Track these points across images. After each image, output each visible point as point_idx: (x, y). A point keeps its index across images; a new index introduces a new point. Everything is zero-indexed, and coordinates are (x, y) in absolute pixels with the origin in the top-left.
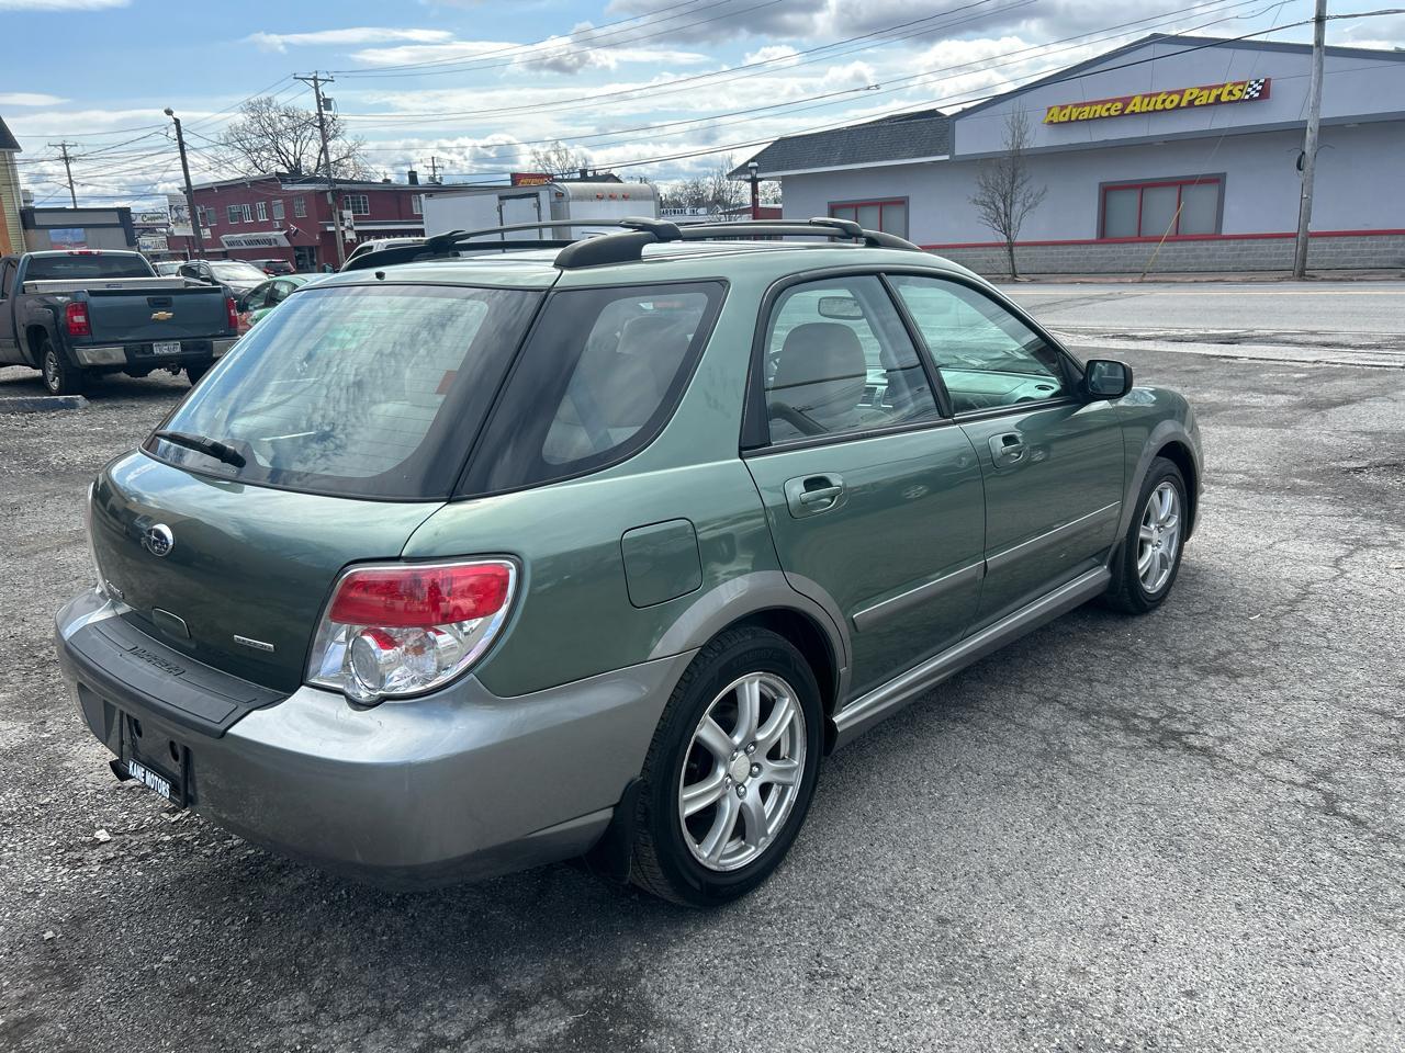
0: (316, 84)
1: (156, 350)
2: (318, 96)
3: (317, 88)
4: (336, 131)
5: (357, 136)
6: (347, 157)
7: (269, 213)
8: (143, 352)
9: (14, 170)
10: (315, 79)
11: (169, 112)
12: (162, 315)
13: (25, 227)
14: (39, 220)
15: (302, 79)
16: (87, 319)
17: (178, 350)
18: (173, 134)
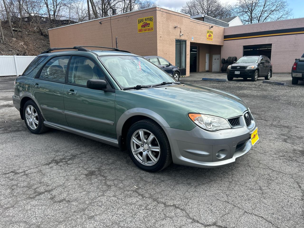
16: (296, 66)
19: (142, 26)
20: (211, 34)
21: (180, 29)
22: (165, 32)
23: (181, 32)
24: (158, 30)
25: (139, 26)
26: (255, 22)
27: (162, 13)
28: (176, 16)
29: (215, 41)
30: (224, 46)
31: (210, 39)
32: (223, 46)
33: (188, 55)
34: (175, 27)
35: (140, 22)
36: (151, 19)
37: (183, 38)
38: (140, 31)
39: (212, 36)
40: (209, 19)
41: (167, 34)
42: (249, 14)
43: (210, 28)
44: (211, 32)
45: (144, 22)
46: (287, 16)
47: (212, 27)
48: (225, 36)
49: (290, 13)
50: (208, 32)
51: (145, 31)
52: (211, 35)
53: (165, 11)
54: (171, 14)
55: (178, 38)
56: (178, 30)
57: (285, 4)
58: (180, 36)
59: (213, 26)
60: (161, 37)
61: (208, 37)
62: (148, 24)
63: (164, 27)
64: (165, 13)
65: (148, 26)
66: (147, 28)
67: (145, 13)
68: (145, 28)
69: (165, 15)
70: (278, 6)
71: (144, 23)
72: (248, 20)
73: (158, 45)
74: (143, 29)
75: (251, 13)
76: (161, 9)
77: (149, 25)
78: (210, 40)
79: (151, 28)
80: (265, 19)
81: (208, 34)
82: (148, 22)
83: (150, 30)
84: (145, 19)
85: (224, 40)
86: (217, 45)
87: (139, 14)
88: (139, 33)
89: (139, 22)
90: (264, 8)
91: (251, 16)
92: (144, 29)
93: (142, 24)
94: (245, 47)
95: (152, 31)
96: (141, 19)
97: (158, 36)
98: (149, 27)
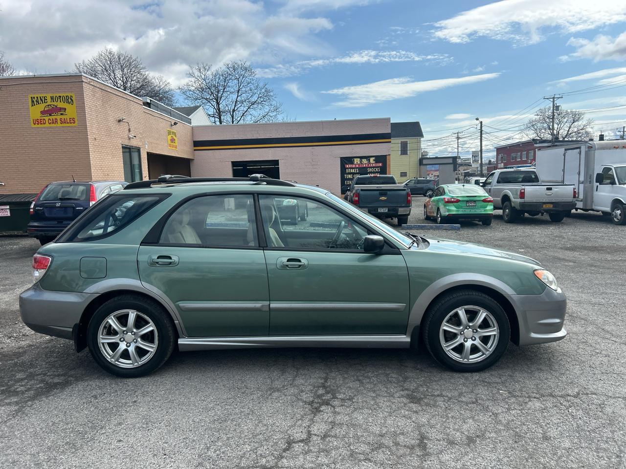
0: (554, 100)
1: (379, 211)
2: (554, 105)
3: (553, 102)
4: (579, 118)
5: (589, 119)
6: (582, 129)
7: (527, 157)
8: (375, 211)
9: (420, 144)
10: (554, 98)
11: (477, 119)
12: (383, 198)
13: (420, 165)
14: (425, 162)
15: (547, 99)
16: (359, 198)
17: (387, 211)
18: (479, 127)
19: (43, 113)
20: (174, 137)
21: (127, 124)
22: (103, 130)
23: (129, 131)
24: (89, 125)
25: (35, 112)
26: (227, 118)
27: (94, 90)
28: (120, 97)
29: (181, 150)
30: (195, 161)
31: (173, 147)
32: (193, 159)
33: (145, 177)
34: (120, 121)
35: (37, 102)
36: (69, 100)
37: (134, 143)
38: (37, 122)
39: (176, 141)
40: (159, 106)
41: (105, 134)
42: (215, 103)
43: (172, 125)
44: (173, 133)
45: (49, 103)
46: (275, 113)
47: (175, 124)
48: (195, 142)
49: (280, 109)
50: (169, 133)
51: (53, 123)
52: (174, 139)
53: (98, 86)
54: (110, 94)
55: (127, 143)
56: (124, 126)
57: (272, 94)
58: (130, 139)
59: (177, 122)
60: (95, 139)
61: (169, 142)
62: (60, 109)
63: (99, 119)
64: (98, 89)
65: (62, 114)
66: (58, 117)
67: (49, 84)
68: (51, 117)
69: (99, 93)
70: (260, 95)
71: (50, 105)
72: (214, 115)
73: (90, 156)
74: (47, 118)
75: (218, 104)
76: (91, 81)
77: (65, 111)
78: (174, 149)
79: (70, 119)
80: (242, 117)
81: (169, 137)
82: (61, 105)
83: (68, 123)
84: (52, 98)
85: (195, 150)
86: (184, 158)
87: (32, 85)
88: (33, 126)
89: (33, 102)
90: (238, 96)
91: (219, 110)
92: (49, 119)
93: (42, 107)
94: (234, 164)
95: (72, 125)
96: (39, 96)
97: (90, 137)
98: (62, 117)
